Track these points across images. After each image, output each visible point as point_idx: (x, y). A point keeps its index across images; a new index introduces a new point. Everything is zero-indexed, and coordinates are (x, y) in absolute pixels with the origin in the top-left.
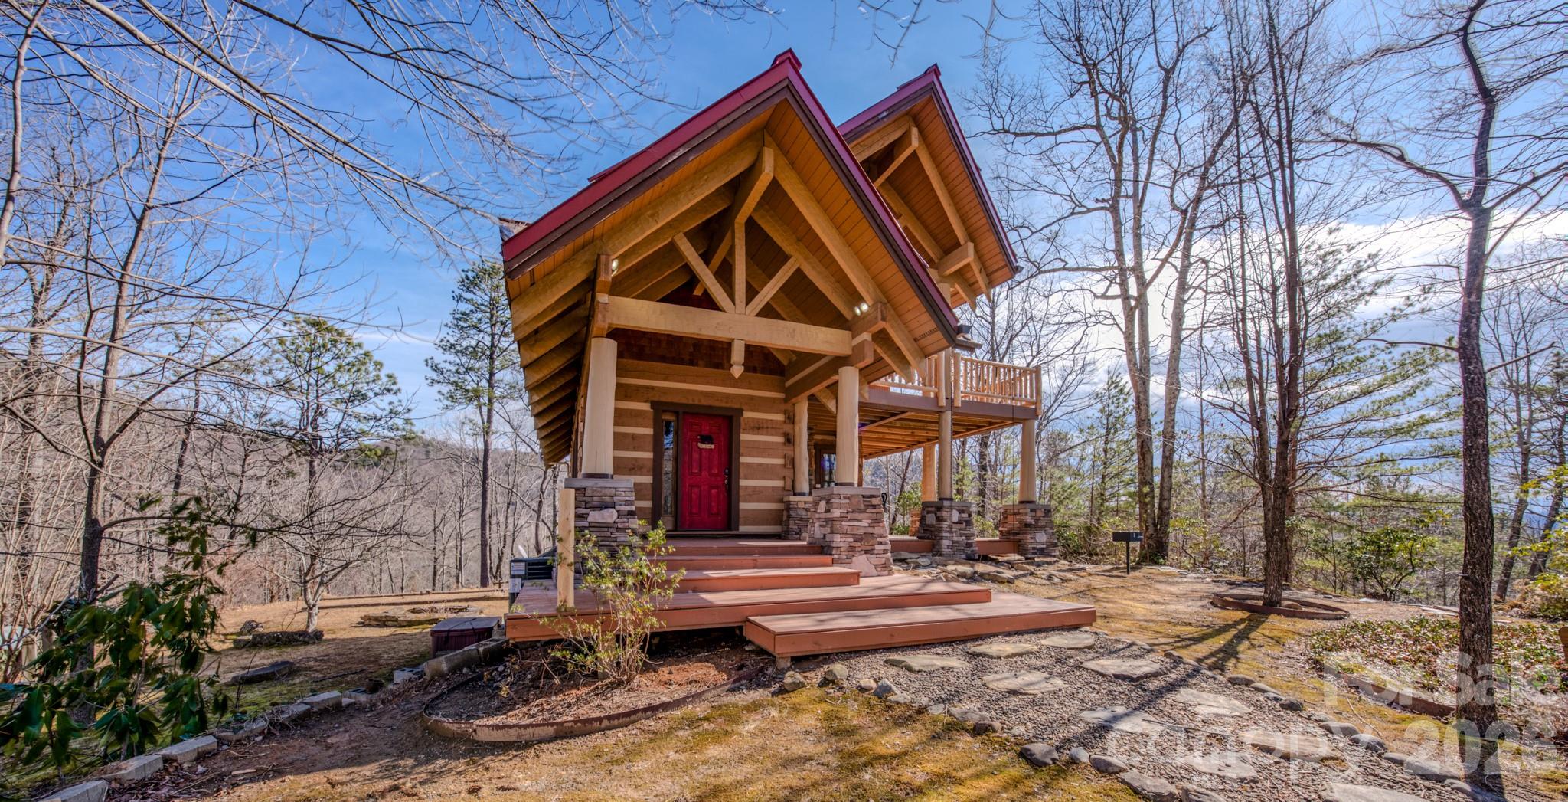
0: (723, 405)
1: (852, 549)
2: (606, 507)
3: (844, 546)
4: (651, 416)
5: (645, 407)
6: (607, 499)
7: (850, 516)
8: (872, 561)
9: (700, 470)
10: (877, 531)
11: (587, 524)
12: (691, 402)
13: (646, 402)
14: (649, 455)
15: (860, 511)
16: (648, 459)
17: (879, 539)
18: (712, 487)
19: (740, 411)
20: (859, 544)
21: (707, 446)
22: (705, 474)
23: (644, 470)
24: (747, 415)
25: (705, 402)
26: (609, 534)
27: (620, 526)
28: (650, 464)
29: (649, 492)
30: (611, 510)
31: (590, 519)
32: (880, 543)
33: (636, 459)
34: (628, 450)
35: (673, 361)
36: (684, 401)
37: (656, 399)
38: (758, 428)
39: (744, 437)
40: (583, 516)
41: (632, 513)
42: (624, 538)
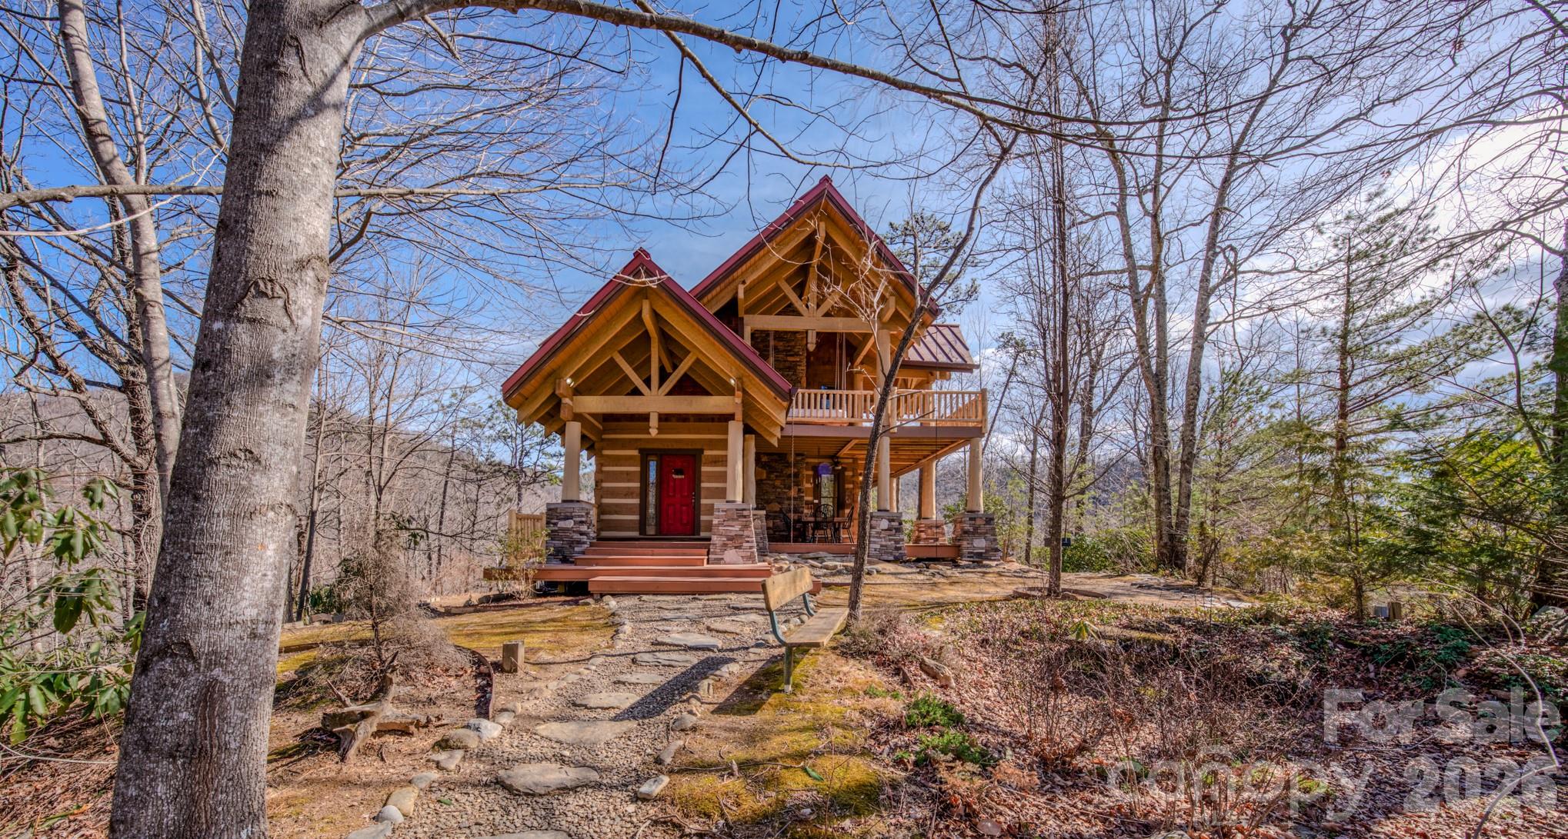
0: (690, 447)
1: (725, 545)
2: (568, 519)
3: (719, 543)
4: (639, 458)
5: (635, 453)
6: (567, 514)
7: (726, 523)
8: (740, 554)
9: (674, 492)
10: (746, 533)
11: (557, 528)
12: (666, 447)
13: (635, 449)
14: (637, 485)
15: (733, 519)
16: (638, 487)
18: (683, 505)
19: (701, 451)
20: (731, 542)
21: (680, 477)
22: (678, 496)
23: (635, 495)
24: (707, 453)
25: (676, 446)
26: (569, 534)
27: (575, 529)
28: (639, 491)
29: (638, 509)
30: (570, 520)
31: (559, 525)
32: (748, 541)
33: (629, 488)
34: (624, 482)
36: (662, 447)
37: (642, 446)
38: (719, 462)
39: (704, 469)
40: (555, 524)
41: (582, 522)
42: (576, 536)
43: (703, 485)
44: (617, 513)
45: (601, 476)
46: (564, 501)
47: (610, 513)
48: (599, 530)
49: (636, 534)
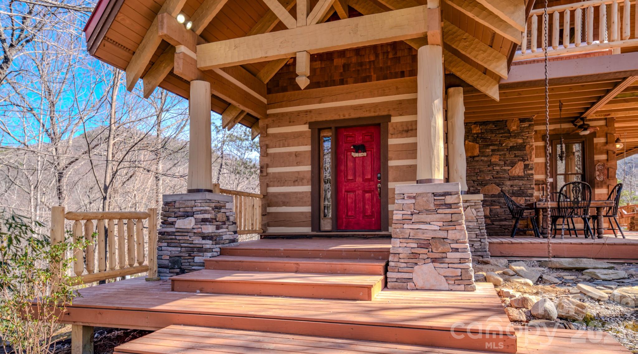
0: (372, 114)
1: (414, 255)
2: (188, 216)
3: (404, 252)
4: (309, 135)
5: (305, 128)
6: (189, 209)
7: (415, 218)
8: (442, 271)
9: (355, 175)
10: (452, 235)
11: (174, 230)
12: (342, 117)
13: (305, 124)
14: (308, 168)
15: (428, 211)
16: (308, 171)
17: (454, 246)
18: (365, 192)
19: (388, 117)
20: (425, 251)
21: (361, 155)
22: (359, 180)
23: (305, 181)
24: (395, 120)
25: (354, 115)
26: (188, 238)
27: (195, 231)
28: (309, 176)
29: (309, 199)
30: (190, 218)
31: (176, 226)
32: (457, 250)
33: (298, 172)
34: (292, 165)
35: (327, 84)
36: (336, 117)
37: (313, 120)
38: (407, 131)
39: (392, 141)
40: (172, 224)
41: (204, 221)
42: (198, 241)
43: (391, 163)
44: (285, 204)
45: (267, 160)
46: (190, 191)
47: (277, 205)
48: (265, 226)
49: (307, 230)
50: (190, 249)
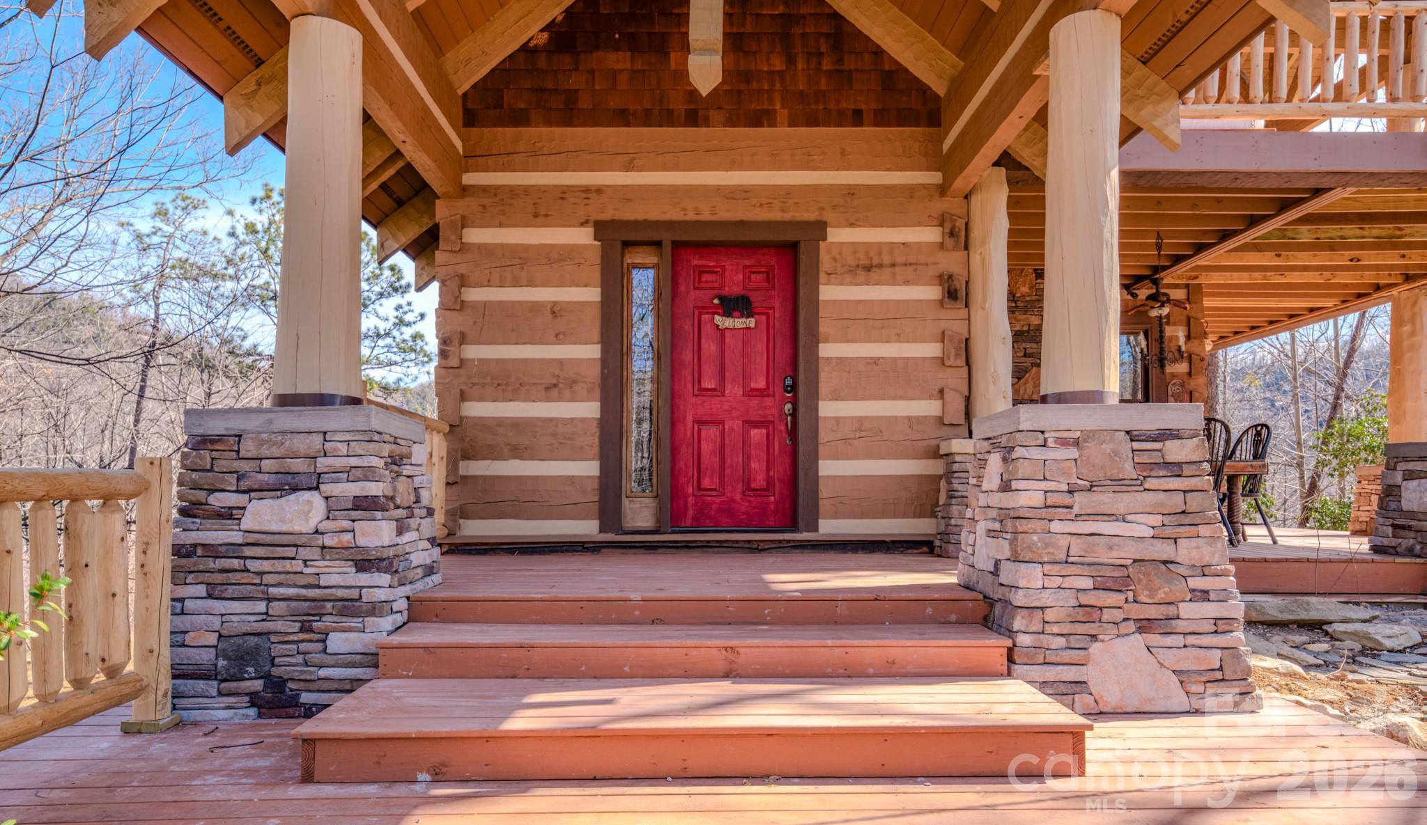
0: (776, 216)
1: (1087, 613)
2: (295, 489)
3: (1059, 604)
4: (595, 257)
5: (583, 237)
7: (1081, 502)
8: (1170, 658)
9: (722, 379)
10: (1188, 551)
11: (237, 537)
12: (691, 216)
13: (582, 225)
14: (593, 351)
15: (1119, 483)
16: (590, 361)
17: (1197, 583)
18: (750, 424)
19: (819, 228)
20: (1117, 598)
21: (739, 323)
22: (734, 390)
23: (580, 388)
24: (838, 235)
25: (726, 213)
26: (298, 565)
27: (329, 541)
28: (594, 373)
29: (592, 440)
30: (307, 495)
31: (247, 523)
32: (1204, 595)
33: (560, 362)
34: (542, 342)
35: (647, 119)
36: (675, 215)
37: (607, 216)
38: (868, 268)
39: (829, 293)
40: (229, 515)
41: (365, 505)
42: (339, 576)
43: (826, 350)
44: (517, 452)
45: (460, 321)
46: (282, 401)
47: (493, 453)
49: (587, 528)
50: (307, 604)
